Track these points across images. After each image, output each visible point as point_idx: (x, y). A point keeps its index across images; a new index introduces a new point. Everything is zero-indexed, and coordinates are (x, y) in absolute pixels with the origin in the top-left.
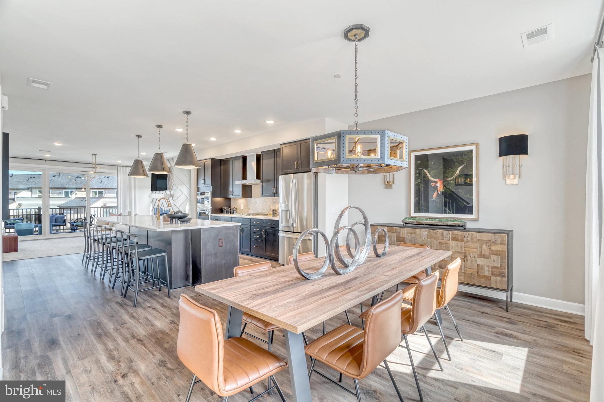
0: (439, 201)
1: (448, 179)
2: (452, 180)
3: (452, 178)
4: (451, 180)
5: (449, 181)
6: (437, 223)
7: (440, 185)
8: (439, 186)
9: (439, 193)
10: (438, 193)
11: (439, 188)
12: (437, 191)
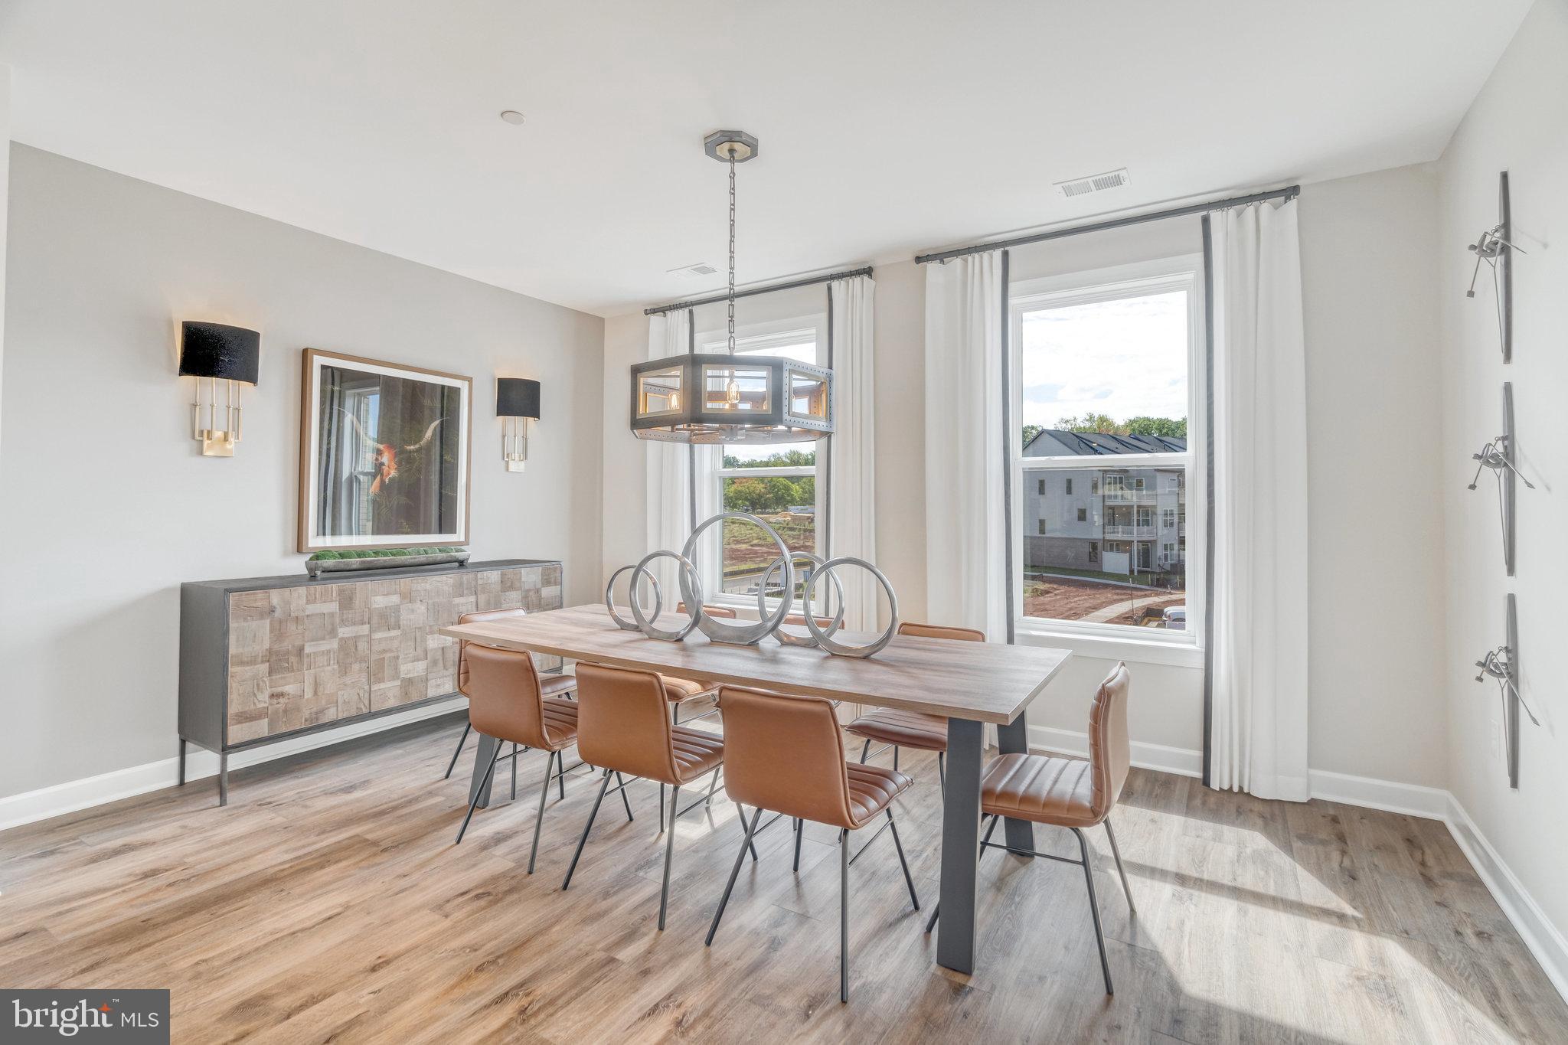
0: (386, 504)
1: (408, 448)
2: (418, 451)
3: (417, 446)
4: (414, 451)
5: (410, 452)
6: (415, 558)
7: (390, 461)
8: (386, 463)
9: (387, 480)
10: (382, 481)
11: (385, 469)
12: (382, 475)
